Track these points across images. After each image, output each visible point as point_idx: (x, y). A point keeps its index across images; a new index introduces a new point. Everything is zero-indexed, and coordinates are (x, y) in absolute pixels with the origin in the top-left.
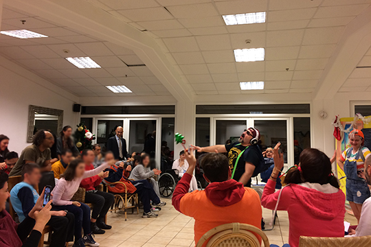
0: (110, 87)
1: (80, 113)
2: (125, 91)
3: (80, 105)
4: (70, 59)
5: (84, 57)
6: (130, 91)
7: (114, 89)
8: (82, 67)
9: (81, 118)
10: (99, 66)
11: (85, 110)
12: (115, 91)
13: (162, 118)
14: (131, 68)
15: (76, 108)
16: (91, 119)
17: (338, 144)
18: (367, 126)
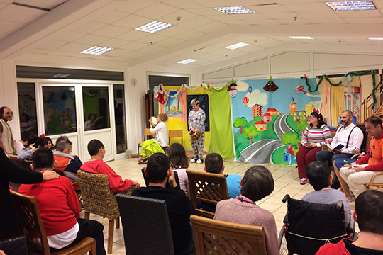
17: (161, 106)
18: (192, 93)
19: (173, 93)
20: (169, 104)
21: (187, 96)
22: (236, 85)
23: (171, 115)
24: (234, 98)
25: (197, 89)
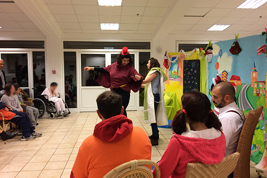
17: (166, 71)
18: (188, 59)
19: (174, 58)
20: (171, 69)
21: (184, 61)
22: (212, 49)
23: (173, 79)
24: (210, 63)
25: (191, 55)
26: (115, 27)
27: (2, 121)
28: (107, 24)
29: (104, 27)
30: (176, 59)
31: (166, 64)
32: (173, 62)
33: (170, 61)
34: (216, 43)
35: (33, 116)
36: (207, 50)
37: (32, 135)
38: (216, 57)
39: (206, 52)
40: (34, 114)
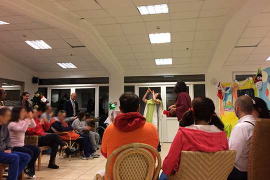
0: (60, 64)
1: (38, 84)
2: (72, 67)
3: (37, 78)
4: (28, 42)
5: (39, 40)
6: (75, 67)
7: (64, 66)
8: (37, 48)
9: (39, 88)
10: (50, 48)
11: (42, 82)
12: (64, 67)
13: (100, 87)
14: (75, 49)
15: (35, 80)
16: (46, 88)
17: (221, 101)
18: (241, 88)
19: (227, 89)
20: (225, 100)
21: (238, 91)
22: (261, 76)
23: (228, 109)
24: (261, 90)
25: (245, 84)
26: (168, 62)
27: (69, 140)
28: (161, 59)
29: (159, 62)
30: (229, 89)
31: (220, 94)
32: (226, 92)
33: (223, 91)
34: (264, 70)
35: (94, 140)
36: (257, 77)
37: (92, 155)
38: (266, 84)
39: (256, 79)
40: (96, 139)
